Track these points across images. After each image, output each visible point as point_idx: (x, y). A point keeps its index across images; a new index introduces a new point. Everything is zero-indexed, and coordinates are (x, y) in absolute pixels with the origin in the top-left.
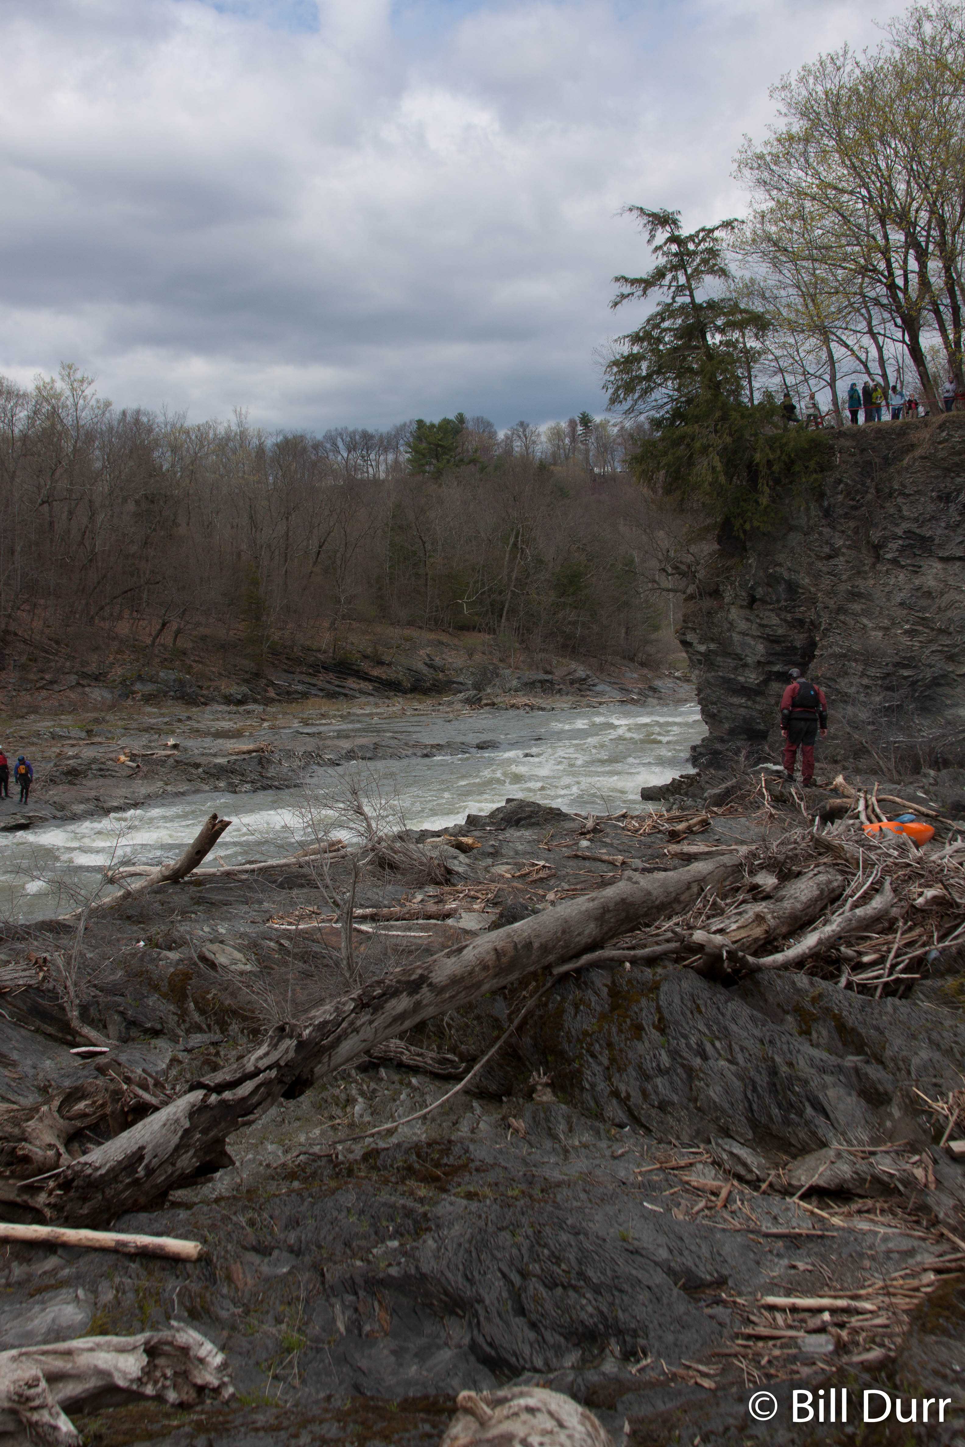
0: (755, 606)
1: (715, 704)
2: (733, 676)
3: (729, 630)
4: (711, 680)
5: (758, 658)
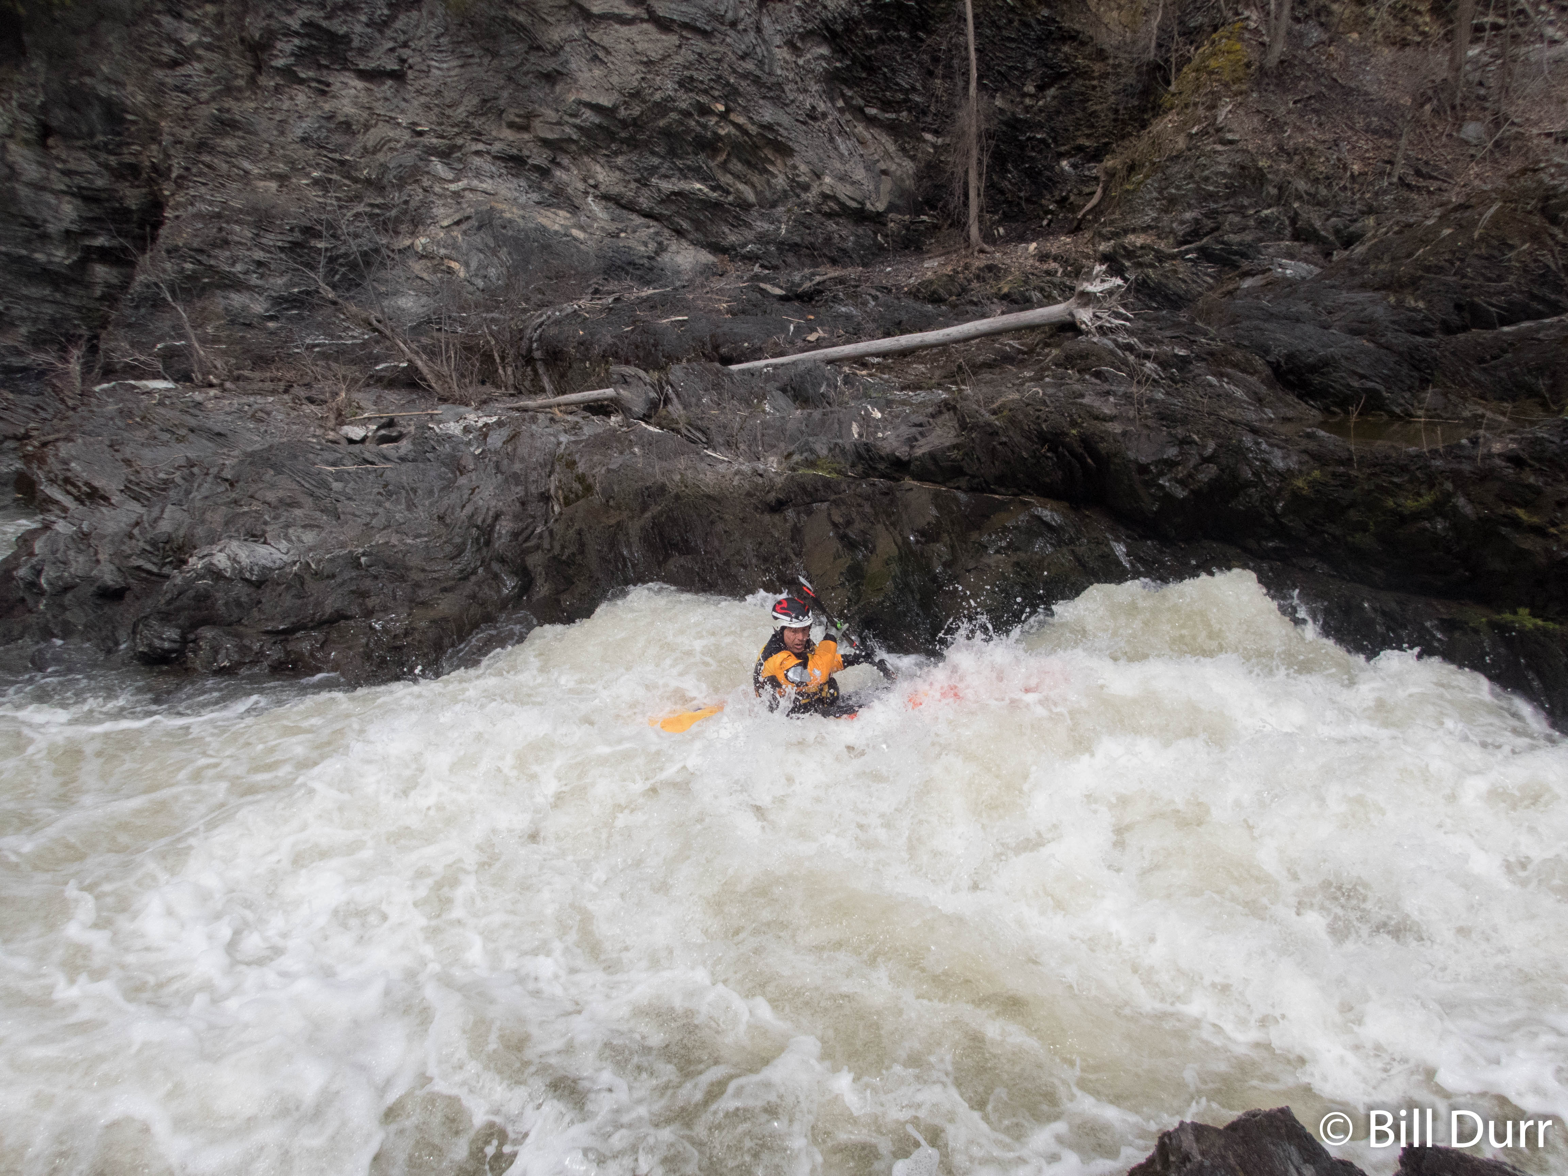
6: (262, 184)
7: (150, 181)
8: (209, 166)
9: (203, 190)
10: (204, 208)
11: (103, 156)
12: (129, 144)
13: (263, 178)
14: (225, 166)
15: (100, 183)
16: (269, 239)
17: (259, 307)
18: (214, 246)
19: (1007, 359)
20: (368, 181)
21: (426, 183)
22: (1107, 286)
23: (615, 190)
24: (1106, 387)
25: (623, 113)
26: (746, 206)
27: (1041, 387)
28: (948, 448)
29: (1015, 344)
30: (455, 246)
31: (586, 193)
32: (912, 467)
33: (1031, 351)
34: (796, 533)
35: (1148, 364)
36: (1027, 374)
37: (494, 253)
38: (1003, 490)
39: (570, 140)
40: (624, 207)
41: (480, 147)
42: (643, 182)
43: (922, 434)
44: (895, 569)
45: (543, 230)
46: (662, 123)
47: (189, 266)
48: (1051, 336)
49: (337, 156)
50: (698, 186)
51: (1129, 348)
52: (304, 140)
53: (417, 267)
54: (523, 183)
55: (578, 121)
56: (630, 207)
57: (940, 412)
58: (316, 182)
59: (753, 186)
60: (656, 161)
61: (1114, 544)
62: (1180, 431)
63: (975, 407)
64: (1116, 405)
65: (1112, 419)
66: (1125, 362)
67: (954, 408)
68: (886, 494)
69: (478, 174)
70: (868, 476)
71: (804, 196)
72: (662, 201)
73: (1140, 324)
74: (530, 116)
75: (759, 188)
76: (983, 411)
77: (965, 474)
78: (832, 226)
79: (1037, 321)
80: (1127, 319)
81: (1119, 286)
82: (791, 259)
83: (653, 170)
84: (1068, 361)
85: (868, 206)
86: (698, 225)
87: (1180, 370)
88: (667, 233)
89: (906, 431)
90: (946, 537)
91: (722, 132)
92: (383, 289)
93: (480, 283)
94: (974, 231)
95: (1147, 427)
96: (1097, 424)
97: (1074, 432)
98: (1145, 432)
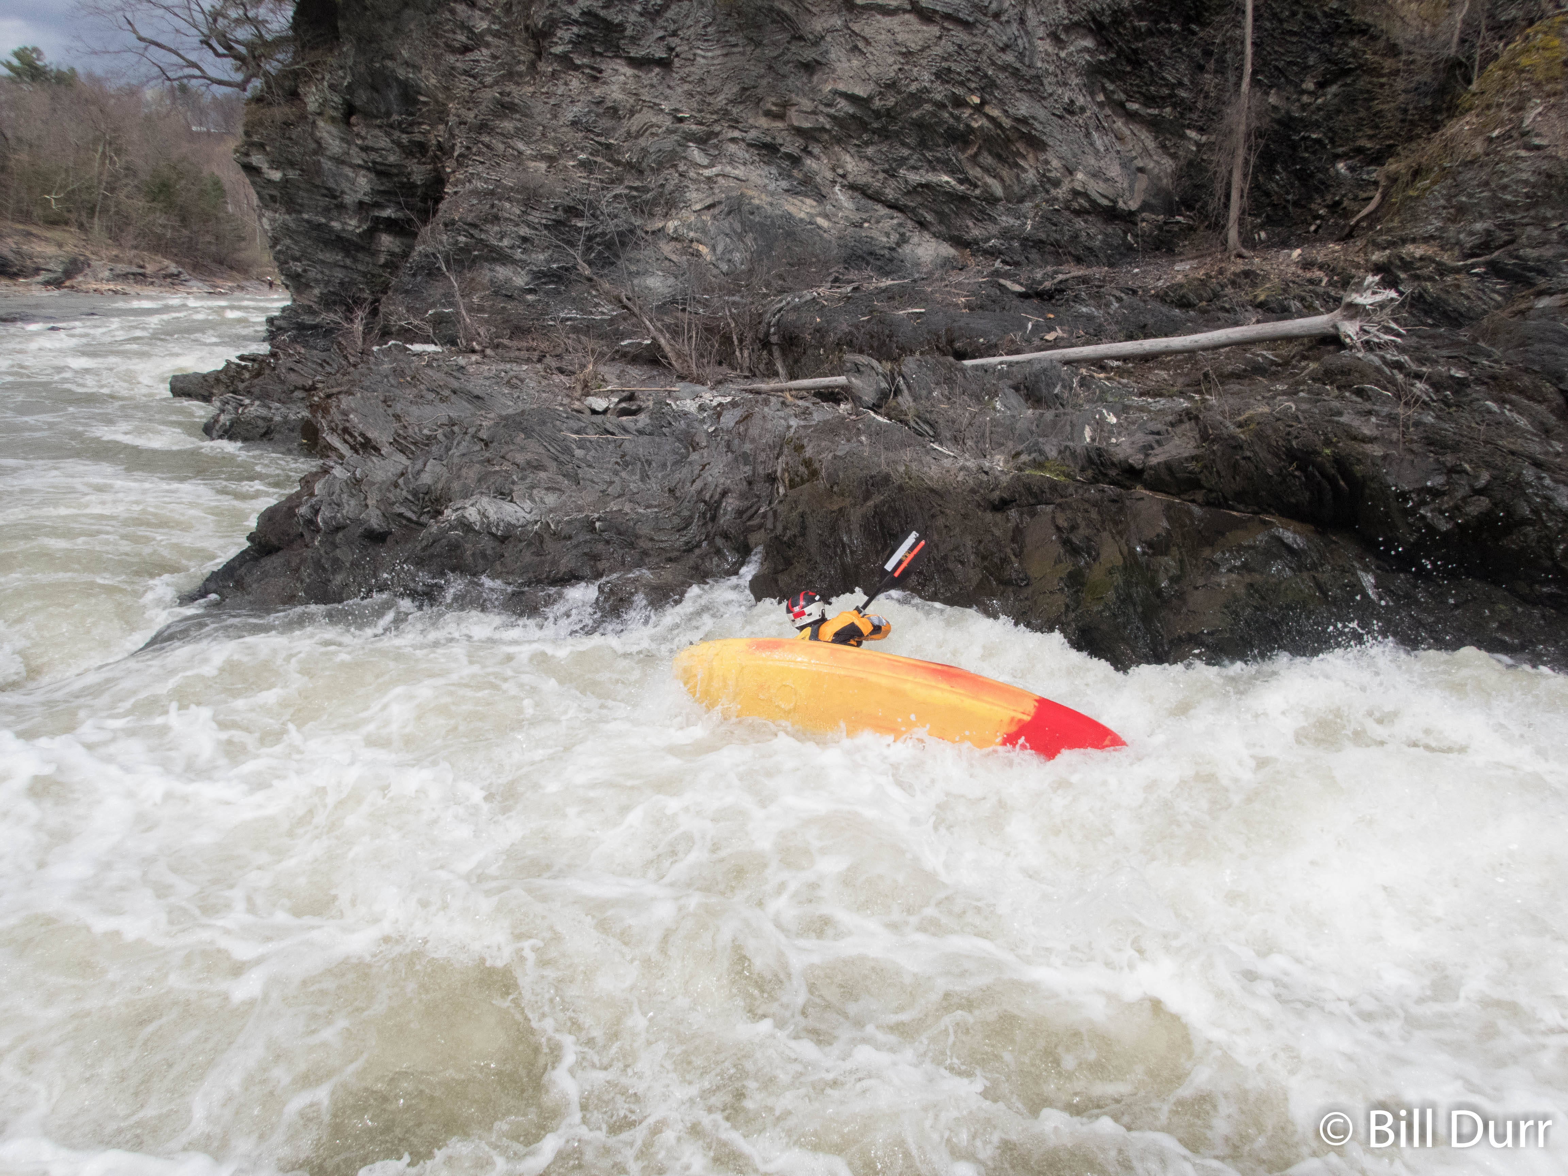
0: (353, 119)
1: (297, 259)
2: (323, 220)
3: (315, 153)
4: (292, 225)
5: (360, 196)
6: (533, 164)
7: (436, 159)
8: (488, 146)
9: (480, 168)
10: (480, 185)
11: (396, 134)
12: (420, 124)
13: (534, 158)
14: (501, 147)
15: (392, 159)
16: (535, 217)
17: (520, 280)
18: (486, 221)
19: (1258, 370)
20: (629, 165)
21: (682, 168)
22: (1378, 298)
23: (862, 180)
24: (1368, 406)
25: (877, 103)
26: (993, 200)
27: (1294, 402)
28: (1186, 459)
29: (1269, 354)
30: (704, 231)
31: (834, 182)
32: (1145, 476)
33: (1286, 363)
34: (1017, 534)
35: (1419, 385)
36: (1279, 387)
37: (741, 237)
38: (1241, 507)
39: (823, 129)
40: (870, 197)
41: (736, 134)
42: (891, 174)
43: (1159, 443)
44: (1118, 579)
45: (789, 217)
46: (915, 115)
47: (462, 239)
48: (1310, 349)
49: (602, 139)
50: (946, 178)
51: (1399, 366)
52: (574, 123)
53: (667, 248)
54: (774, 171)
55: (832, 111)
56: (876, 197)
57: (1181, 421)
58: (583, 164)
59: (1002, 180)
60: (906, 152)
61: (1361, 573)
62: (1449, 459)
63: (1219, 418)
64: (1378, 426)
65: (1371, 440)
66: (1392, 381)
67: (1197, 418)
68: (1114, 501)
69: (732, 161)
70: (1098, 482)
71: (1054, 192)
72: (909, 193)
73: (1413, 341)
74: (786, 105)
75: (1008, 182)
76: (1228, 423)
77: (1201, 487)
78: (1080, 223)
79: (1296, 332)
80: (1399, 335)
81: (1392, 299)
82: (1034, 255)
83: (902, 161)
84: (1328, 376)
85: (1121, 204)
86: (942, 217)
87: (1455, 393)
88: (910, 224)
89: (1141, 438)
90: (1175, 551)
91: (975, 125)
92: (633, 268)
93: (725, 267)
94: (1233, 234)
95: (1412, 451)
96: (1355, 445)
97: (1328, 451)
98: (1409, 457)
